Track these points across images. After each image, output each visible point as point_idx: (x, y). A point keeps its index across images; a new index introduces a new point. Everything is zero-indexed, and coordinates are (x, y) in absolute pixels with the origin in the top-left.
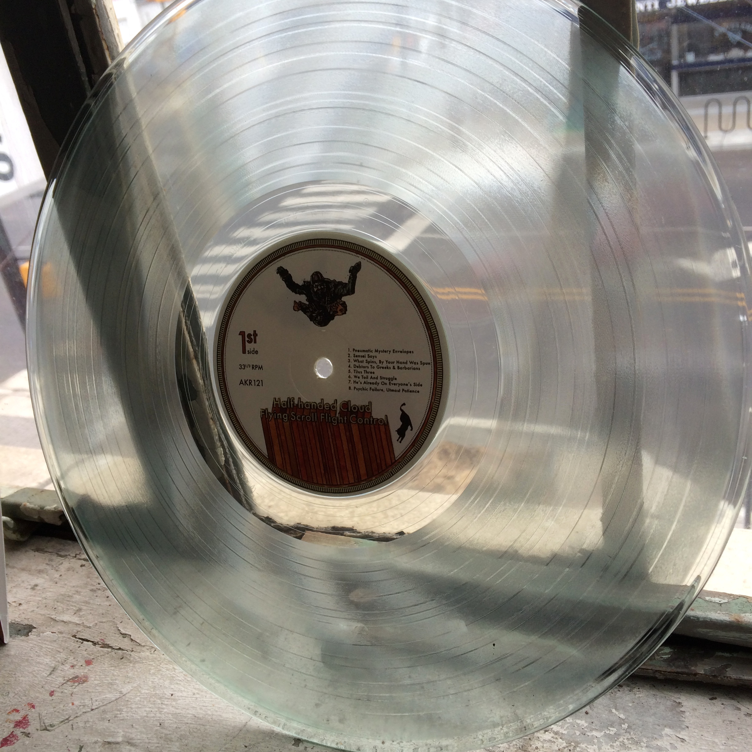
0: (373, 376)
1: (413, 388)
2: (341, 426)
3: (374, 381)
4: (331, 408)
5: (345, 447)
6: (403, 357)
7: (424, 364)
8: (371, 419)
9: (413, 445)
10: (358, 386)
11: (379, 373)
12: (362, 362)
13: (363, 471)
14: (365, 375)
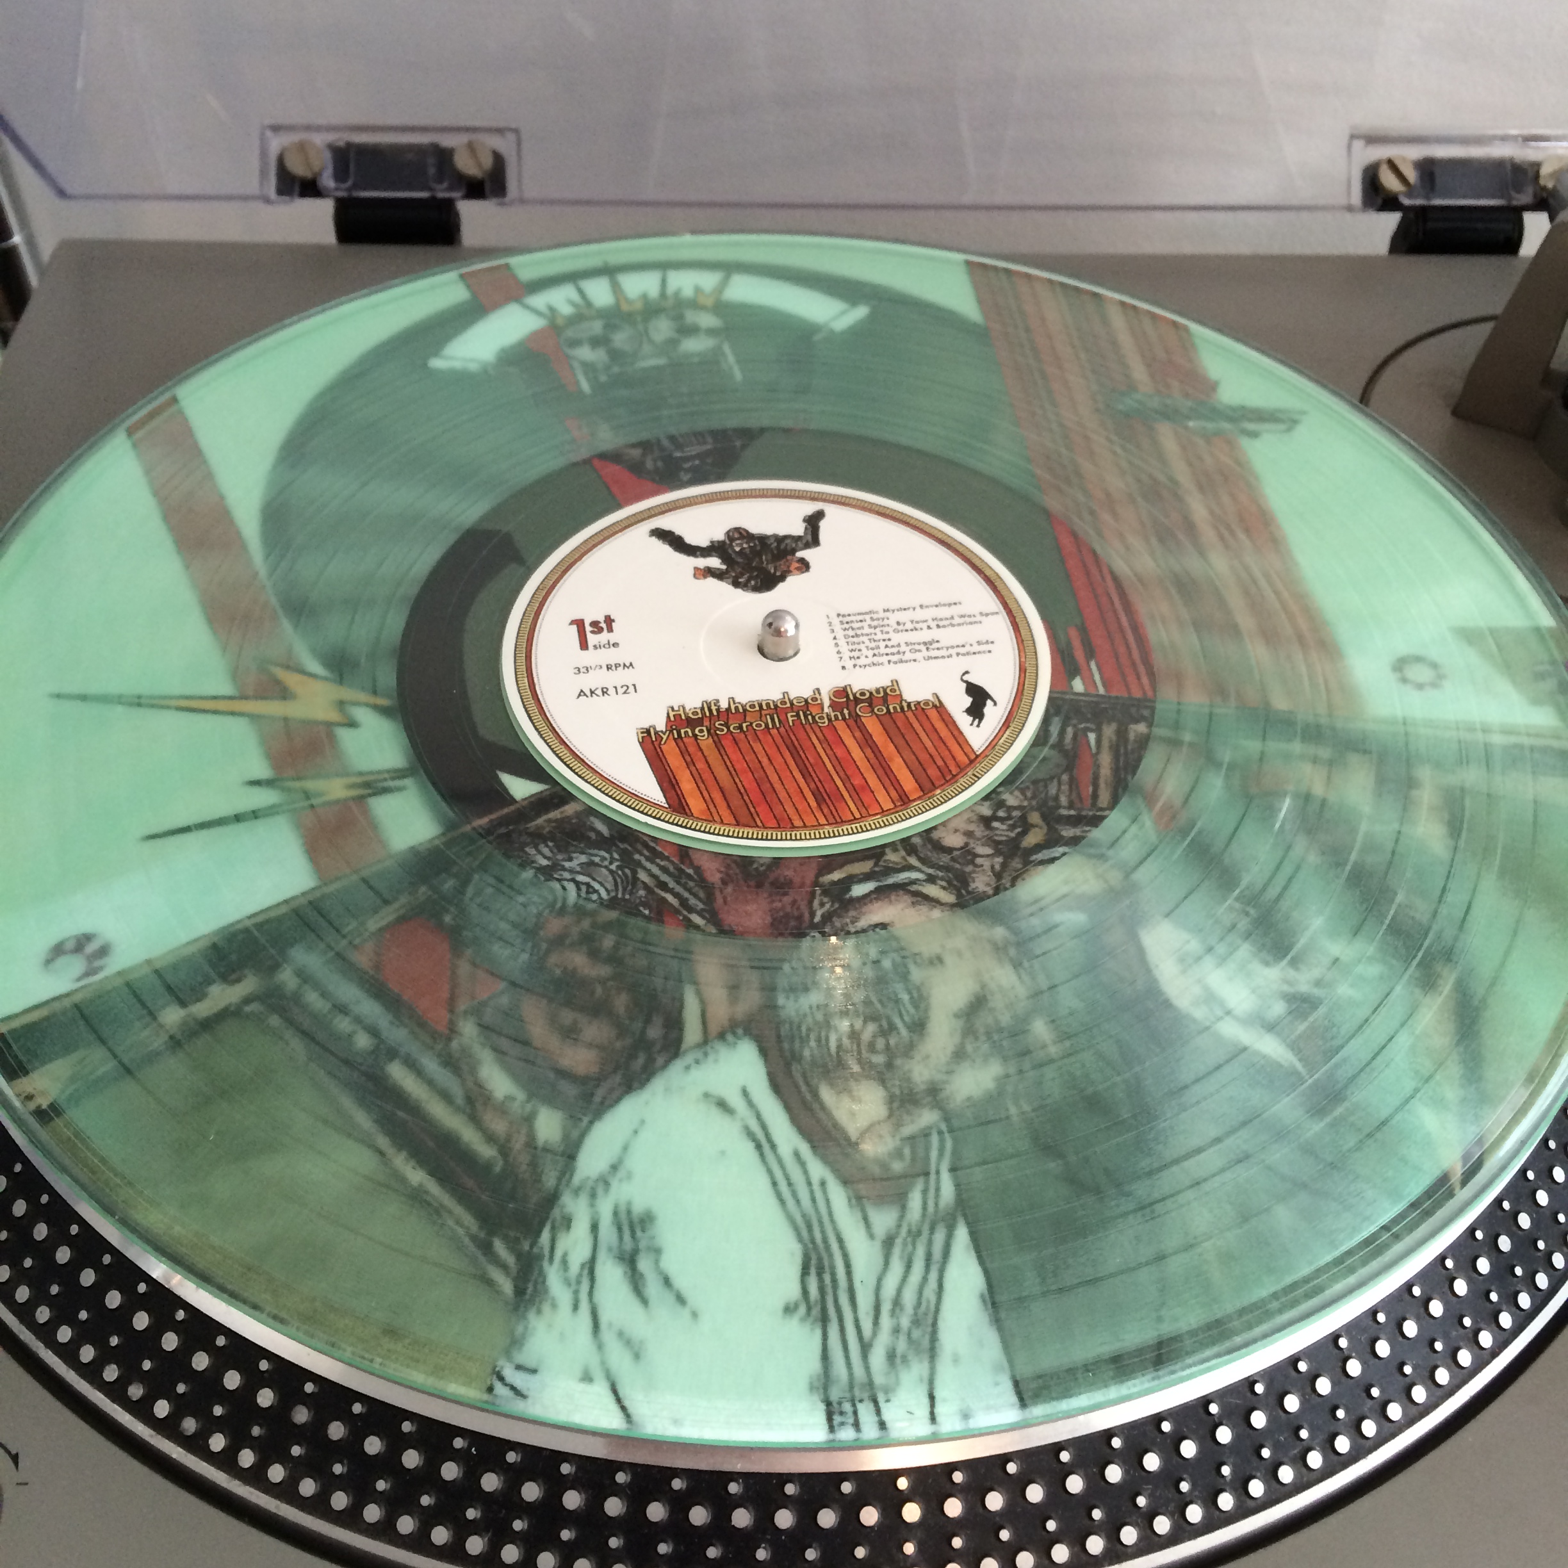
0: (890, 644)
1: (976, 648)
2: (840, 726)
3: (895, 650)
5: (857, 753)
6: (944, 612)
7: (987, 615)
8: (905, 704)
9: (1006, 724)
10: (863, 661)
11: (896, 638)
12: (862, 628)
13: (909, 783)
14: (873, 645)
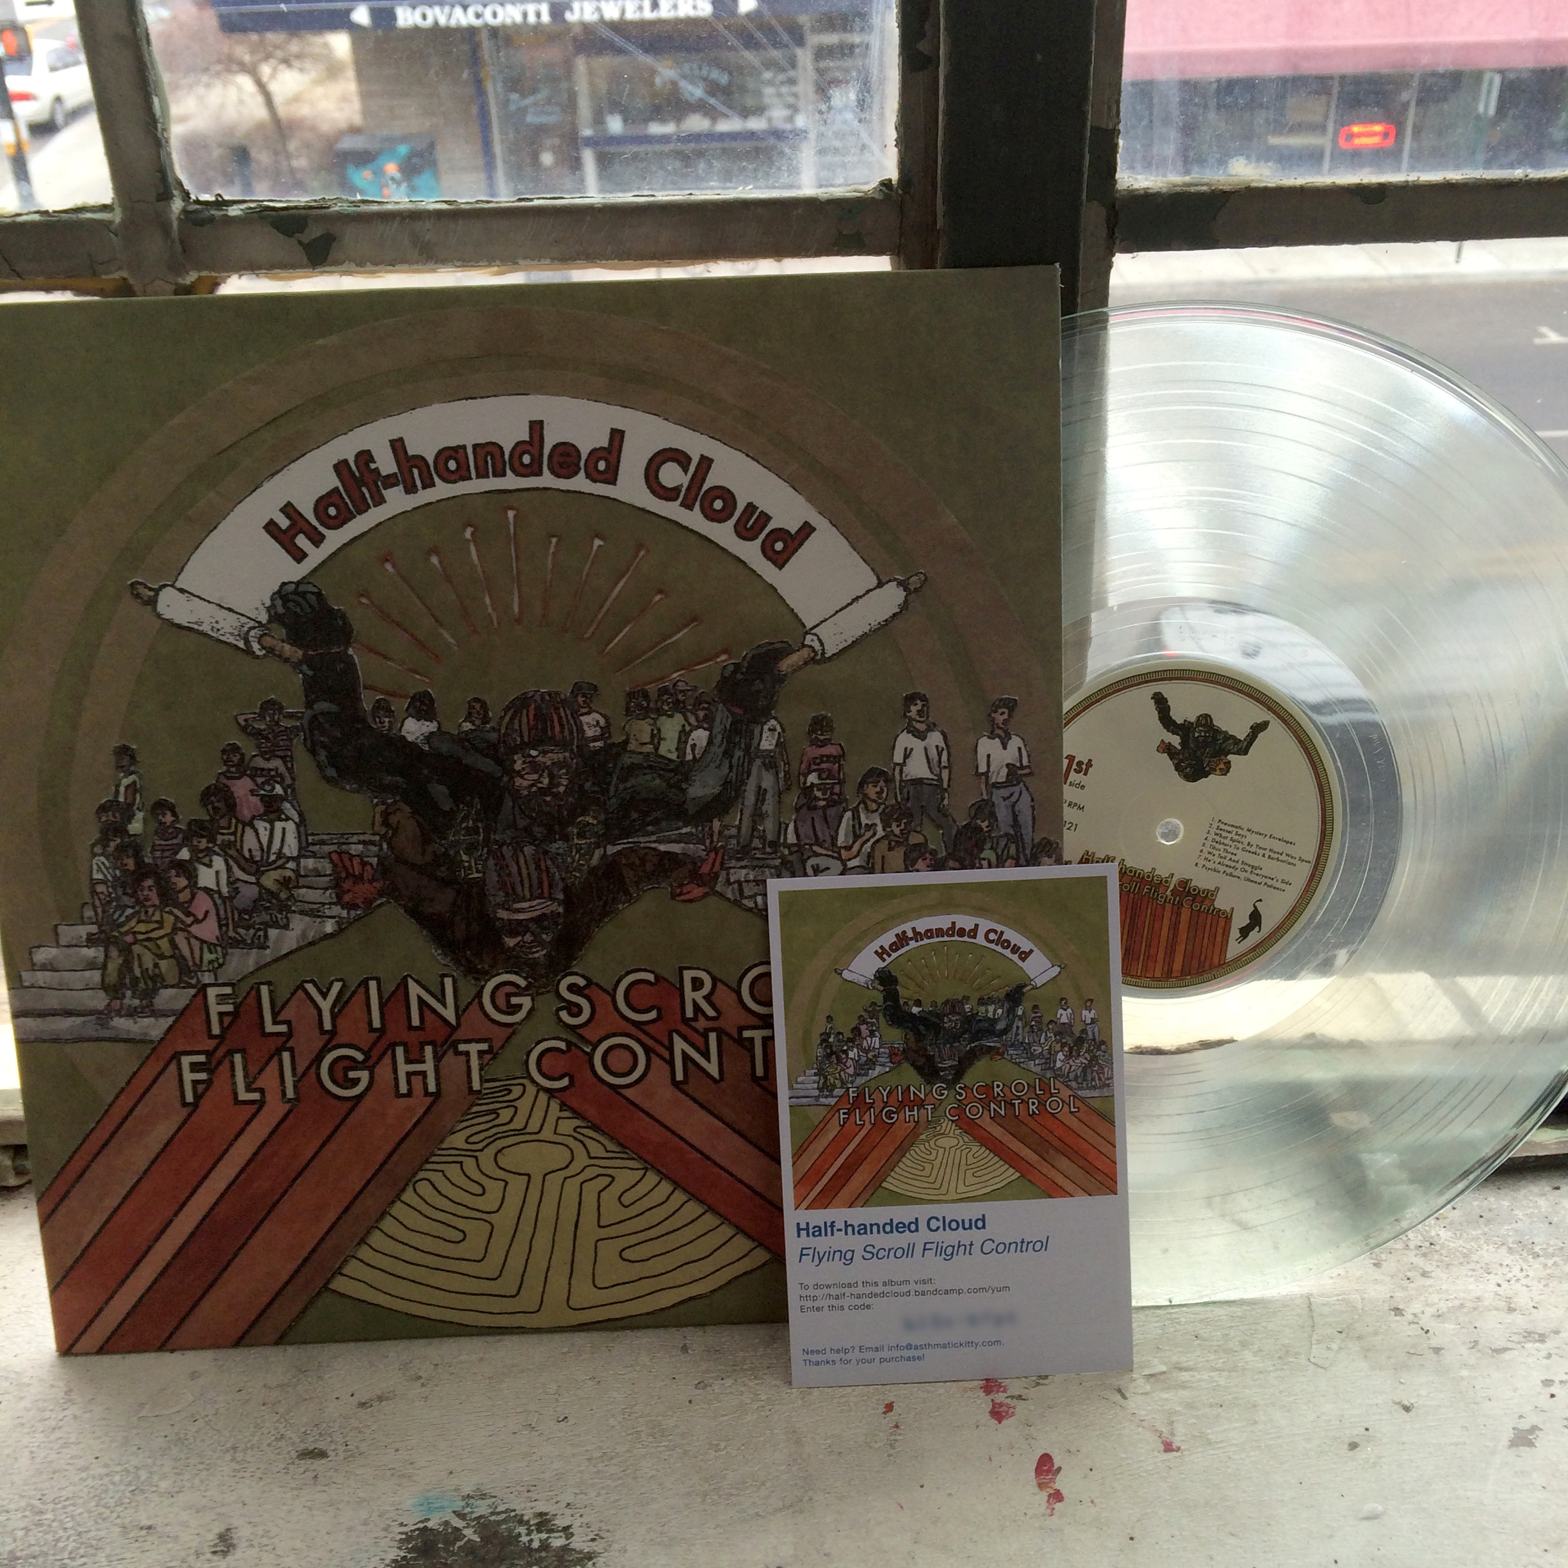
0: (1234, 858)
1: (1278, 885)
2: (1168, 907)
3: (1233, 864)
4: (1162, 883)
5: (1165, 929)
6: (1278, 846)
7: (1302, 860)
8: (1212, 908)
9: (1254, 949)
10: (1209, 865)
11: (1241, 856)
12: (1226, 838)
13: (1177, 966)
14: (1223, 855)
